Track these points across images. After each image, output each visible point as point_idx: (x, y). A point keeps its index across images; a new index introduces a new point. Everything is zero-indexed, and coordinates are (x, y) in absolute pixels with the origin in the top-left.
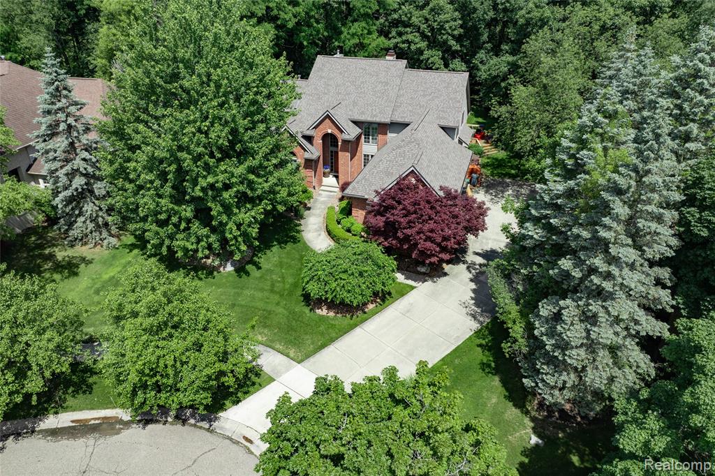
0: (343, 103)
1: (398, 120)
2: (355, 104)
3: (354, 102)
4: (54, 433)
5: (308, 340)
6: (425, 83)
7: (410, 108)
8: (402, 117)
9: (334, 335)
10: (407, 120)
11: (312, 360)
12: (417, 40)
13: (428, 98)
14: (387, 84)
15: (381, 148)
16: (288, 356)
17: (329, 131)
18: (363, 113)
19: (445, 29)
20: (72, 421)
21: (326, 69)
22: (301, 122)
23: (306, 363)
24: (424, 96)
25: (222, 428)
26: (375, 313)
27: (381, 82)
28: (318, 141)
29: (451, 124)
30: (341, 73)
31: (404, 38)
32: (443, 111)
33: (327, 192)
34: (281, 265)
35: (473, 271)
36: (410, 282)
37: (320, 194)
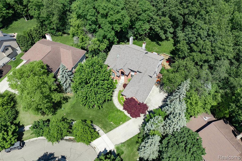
0: (127, 63)
1: (139, 71)
2: (130, 64)
4: (66, 140)
5: (108, 129)
6: (148, 61)
7: (143, 68)
9: (113, 128)
10: (141, 72)
11: (108, 133)
13: (148, 66)
14: (139, 59)
16: (104, 131)
17: (123, 71)
18: (131, 67)
20: (69, 138)
22: (117, 66)
23: (107, 134)
24: (147, 65)
25: (91, 144)
26: (122, 124)
27: (137, 58)
28: (120, 72)
29: (151, 76)
32: (150, 71)
33: (121, 82)
34: (107, 107)
35: (145, 117)
36: (131, 117)
37: (119, 82)
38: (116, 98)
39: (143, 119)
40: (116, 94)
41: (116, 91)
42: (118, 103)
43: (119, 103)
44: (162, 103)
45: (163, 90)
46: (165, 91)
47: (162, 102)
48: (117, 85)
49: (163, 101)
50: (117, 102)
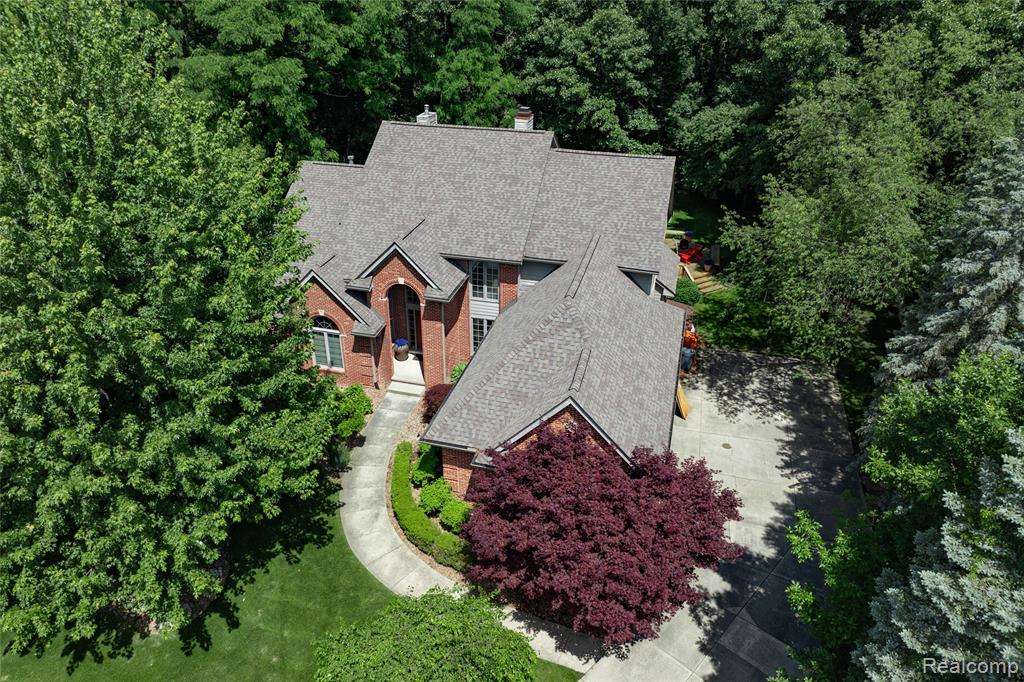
0: (431, 220)
1: (539, 256)
2: (453, 221)
3: (450, 217)
6: (591, 179)
7: (562, 231)
8: (546, 250)
10: (556, 257)
12: (571, 80)
13: (596, 209)
14: (515, 180)
15: (505, 308)
17: (401, 281)
18: (468, 242)
19: (621, 61)
21: (397, 150)
22: (347, 260)
24: (589, 205)
27: (503, 176)
28: (381, 299)
29: (645, 267)
30: (426, 158)
31: (549, 75)
32: (627, 238)
33: (401, 397)
34: (284, 614)
35: (705, 619)
36: (569, 660)
37: (387, 402)
38: (377, 516)
39: (704, 649)
40: (367, 485)
41: (371, 459)
42: (403, 556)
43: (411, 551)
44: (794, 480)
45: (743, 397)
46: (760, 401)
47: (787, 471)
48: (368, 418)
49: (787, 465)
50: (395, 547)
